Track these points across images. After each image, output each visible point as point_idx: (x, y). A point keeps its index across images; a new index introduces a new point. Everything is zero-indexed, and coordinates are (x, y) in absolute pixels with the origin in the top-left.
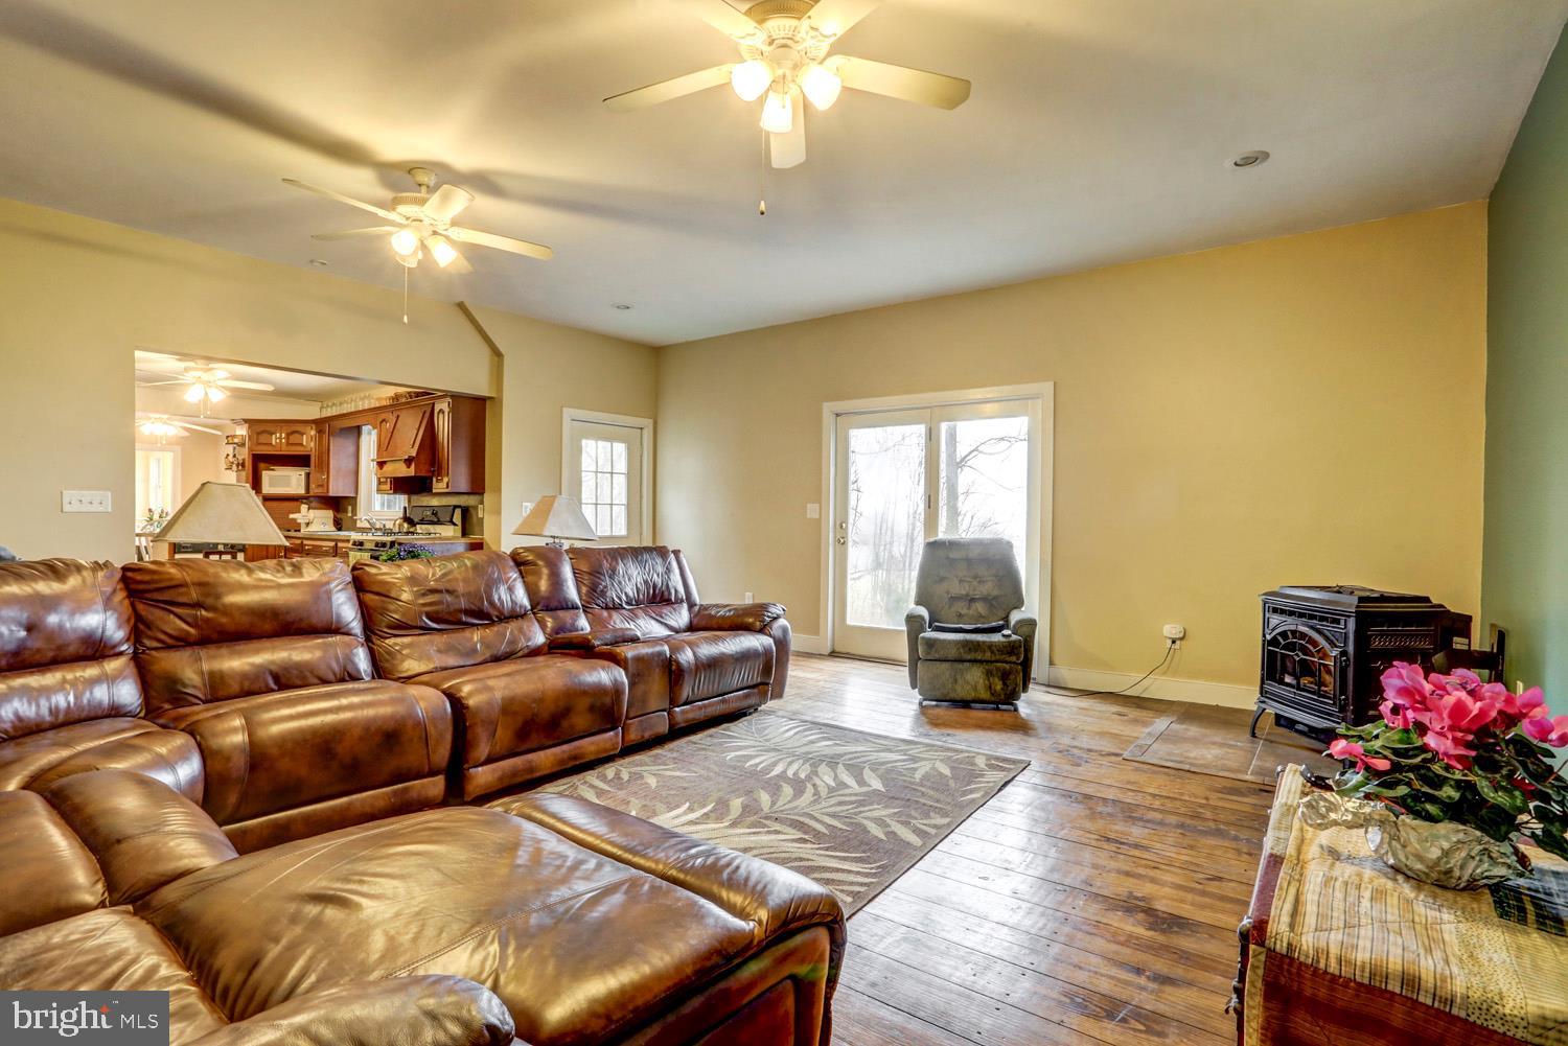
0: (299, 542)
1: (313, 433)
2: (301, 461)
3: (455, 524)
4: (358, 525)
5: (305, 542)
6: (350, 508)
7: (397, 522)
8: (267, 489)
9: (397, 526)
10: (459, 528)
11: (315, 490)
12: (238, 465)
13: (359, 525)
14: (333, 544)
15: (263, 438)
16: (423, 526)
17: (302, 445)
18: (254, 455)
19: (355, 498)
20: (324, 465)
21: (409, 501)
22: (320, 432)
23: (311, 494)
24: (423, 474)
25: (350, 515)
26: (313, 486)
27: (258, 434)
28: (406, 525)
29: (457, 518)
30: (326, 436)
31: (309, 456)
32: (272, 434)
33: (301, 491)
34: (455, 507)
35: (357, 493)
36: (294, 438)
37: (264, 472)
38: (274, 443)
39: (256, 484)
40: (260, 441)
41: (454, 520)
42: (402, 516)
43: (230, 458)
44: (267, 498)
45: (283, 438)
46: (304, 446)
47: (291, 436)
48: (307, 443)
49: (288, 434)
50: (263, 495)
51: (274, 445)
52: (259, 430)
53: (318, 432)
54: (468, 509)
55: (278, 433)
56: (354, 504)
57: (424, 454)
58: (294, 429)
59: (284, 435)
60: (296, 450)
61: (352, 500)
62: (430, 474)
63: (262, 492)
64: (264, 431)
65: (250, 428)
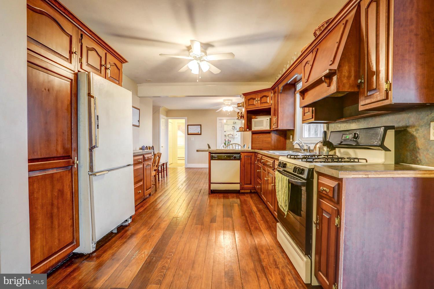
1: (272, 95)
2: (266, 112)
3: (386, 149)
6: (291, 136)
7: (318, 146)
8: (255, 128)
9: (317, 149)
10: (392, 154)
11: (274, 127)
12: (241, 117)
13: (295, 146)
15: (251, 102)
16: (342, 150)
18: (247, 111)
19: (293, 130)
21: (328, 128)
23: (272, 129)
24: (347, 89)
25: (291, 140)
26: (273, 124)
27: (249, 100)
28: (325, 149)
29: (390, 141)
30: (276, 94)
31: (270, 108)
32: (254, 99)
33: (268, 128)
34: (387, 128)
35: (294, 127)
36: (264, 100)
37: (252, 120)
39: (249, 126)
40: (249, 104)
41: (386, 144)
42: (322, 140)
43: (239, 114)
44: (254, 133)
45: (259, 100)
46: (268, 103)
47: (262, 99)
48: (269, 101)
49: (261, 98)
50: (252, 132)
51: (255, 105)
52: (249, 99)
53: (274, 94)
54: (406, 129)
55: (257, 99)
56: (293, 134)
57: (347, 66)
58: (263, 95)
59: (259, 98)
60: (265, 106)
61: (292, 131)
62: (356, 90)
63: (252, 130)
64: (251, 98)
65: (245, 98)
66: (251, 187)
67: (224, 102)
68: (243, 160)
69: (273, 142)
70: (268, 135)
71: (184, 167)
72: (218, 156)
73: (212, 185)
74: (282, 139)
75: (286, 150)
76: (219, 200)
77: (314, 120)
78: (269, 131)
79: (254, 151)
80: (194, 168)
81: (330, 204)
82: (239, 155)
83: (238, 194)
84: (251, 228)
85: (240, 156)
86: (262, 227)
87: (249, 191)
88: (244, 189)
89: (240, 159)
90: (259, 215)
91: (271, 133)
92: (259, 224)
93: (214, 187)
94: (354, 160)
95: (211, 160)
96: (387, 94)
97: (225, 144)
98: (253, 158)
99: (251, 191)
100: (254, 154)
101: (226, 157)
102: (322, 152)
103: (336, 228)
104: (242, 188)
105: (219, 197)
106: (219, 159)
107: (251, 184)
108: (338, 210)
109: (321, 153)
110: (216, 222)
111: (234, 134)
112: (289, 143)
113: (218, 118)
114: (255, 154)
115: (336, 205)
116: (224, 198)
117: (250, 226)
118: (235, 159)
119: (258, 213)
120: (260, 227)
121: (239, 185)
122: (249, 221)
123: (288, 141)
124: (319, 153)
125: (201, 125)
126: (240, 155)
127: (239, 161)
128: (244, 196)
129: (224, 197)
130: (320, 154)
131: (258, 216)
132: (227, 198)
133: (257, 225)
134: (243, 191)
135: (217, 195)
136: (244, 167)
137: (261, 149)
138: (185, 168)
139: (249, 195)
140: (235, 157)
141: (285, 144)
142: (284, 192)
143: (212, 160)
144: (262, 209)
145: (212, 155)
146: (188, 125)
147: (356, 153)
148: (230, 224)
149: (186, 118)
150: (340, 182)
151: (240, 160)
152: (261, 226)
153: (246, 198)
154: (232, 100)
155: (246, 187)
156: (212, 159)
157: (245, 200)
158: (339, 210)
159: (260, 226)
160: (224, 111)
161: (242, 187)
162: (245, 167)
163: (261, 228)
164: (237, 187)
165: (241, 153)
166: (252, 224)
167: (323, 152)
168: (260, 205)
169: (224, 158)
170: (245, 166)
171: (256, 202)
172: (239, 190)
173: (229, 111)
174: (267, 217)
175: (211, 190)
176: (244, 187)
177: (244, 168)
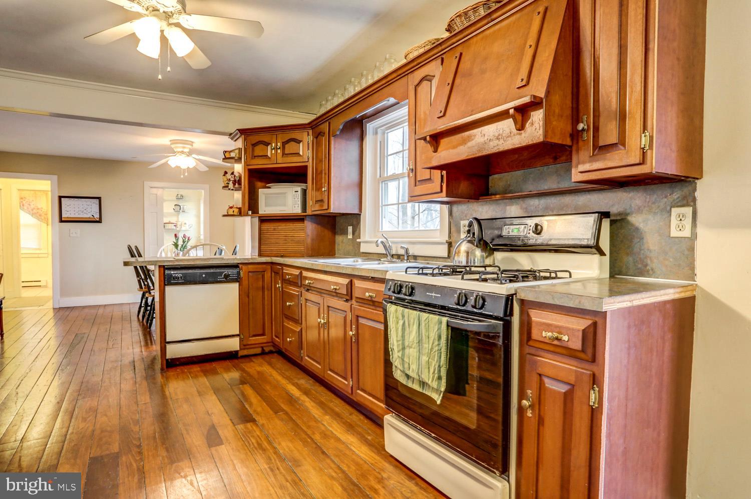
0: (297, 272)
1: (311, 138)
2: (295, 175)
4: (362, 250)
5: (305, 274)
6: (350, 229)
8: (265, 209)
9: (463, 254)
10: (607, 261)
11: (313, 207)
12: (234, 182)
13: (364, 248)
14: (345, 281)
15: (259, 150)
17: (298, 154)
18: (250, 170)
19: (357, 216)
20: (323, 176)
21: (450, 213)
22: (318, 135)
23: (309, 212)
24: (558, 139)
25: (350, 236)
26: (310, 203)
27: (254, 145)
28: (478, 253)
30: (324, 140)
31: (306, 167)
32: (267, 144)
33: (297, 210)
35: (360, 209)
36: (291, 147)
37: (260, 190)
38: (269, 155)
39: (252, 205)
40: (255, 154)
41: (601, 243)
43: (227, 175)
44: (264, 220)
45: (279, 148)
46: (300, 156)
47: (287, 146)
48: (304, 152)
49: (284, 144)
50: (259, 217)
51: (270, 158)
52: (255, 142)
53: (317, 138)
54: (626, 219)
55: (273, 144)
56: (355, 223)
57: (557, 95)
58: (290, 138)
59: (279, 144)
60: (292, 162)
61: (354, 219)
62: (568, 142)
63: (258, 213)
64: (259, 141)
65: (245, 139)
66: (265, 341)
67: (173, 146)
68: (245, 282)
69: (309, 241)
70: (298, 225)
71: (50, 305)
72: (185, 276)
73: (168, 347)
74: (327, 233)
75: (335, 258)
76: (195, 381)
77: (445, 196)
78: (302, 217)
79: (270, 261)
80: (84, 307)
81: (568, 364)
82: (235, 271)
83: (236, 361)
84: (312, 437)
85: (239, 273)
86: (336, 431)
87: (259, 351)
88: (248, 347)
89: (238, 280)
90: (313, 404)
91: (305, 221)
92: (325, 423)
93: (173, 351)
94: (556, 275)
95: (165, 285)
96: (644, 154)
97: (176, 245)
98: (267, 275)
99: (263, 350)
100: (269, 267)
101: (205, 277)
102: (472, 261)
103: (590, 410)
104: (243, 345)
105: (192, 375)
106: (188, 281)
107: (263, 335)
108: (594, 375)
109: (471, 263)
110: (224, 442)
111: (179, 223)
112: (342, 242)
113: (148, 184)
114: (271, 267)
115: (587, 366)
116: (205, 375)
117: (309, 432)
118: (227, 279)
119: (304, 398)
120: (331, 431)
121: (237, 339)
122: (299, 422)
123: (339, 239)
124: (467, 262)
125: (99, 198)
126: (237, 270)
127: (235, 286)
128: (252, 363)
129: (206, 373)
130: (469, 265)
131: (312, 406)
132: (214, 372)
133: (323, 428)
134: (245, 352)
135: (186, 369)
136: (248, 297)
137: (282, 256)
138: (54, 308)
139: (259, 360)
140: (226, 276)
141: (333, 243)
142: (432, 349)
143: (168, 285)
144: (309, 387)
145: (167, 272)
146: (60, 197)
147: (533, 261)
148: (263, 439)
149: (55, 177)
150: (597, 319)
151: (238, 282)
152: (331, 427)
153: (259, 369)
154: (192, 143)
155: (253, 342)
156: (170, 284)
157: (258, 372)
158: (597, 374)
159: (331, 429)
160: (173, 166)
161: (245, 343)
162: (251, 297)
163: (334, 432)
164: (234, 344)
165: (240, 266)
166: (309, 427)
167: (474, 260)
168: (299, 379)
169: (201, 279)
170: (250, 295)
171: (287, 373)
172: (237, 352)
173: (184, 167)
174: (331, 405)
175: (167, 360)
176: (250, 343)
177: (247, 299)
